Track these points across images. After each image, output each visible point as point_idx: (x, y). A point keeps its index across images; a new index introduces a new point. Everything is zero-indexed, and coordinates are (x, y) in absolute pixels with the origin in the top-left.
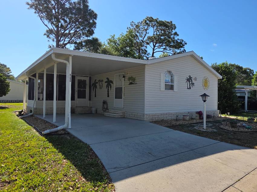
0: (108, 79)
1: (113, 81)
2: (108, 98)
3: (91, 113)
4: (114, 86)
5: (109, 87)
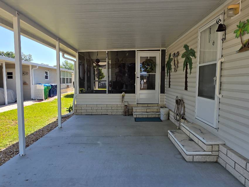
2: (186, 92)
3: (158, 119)
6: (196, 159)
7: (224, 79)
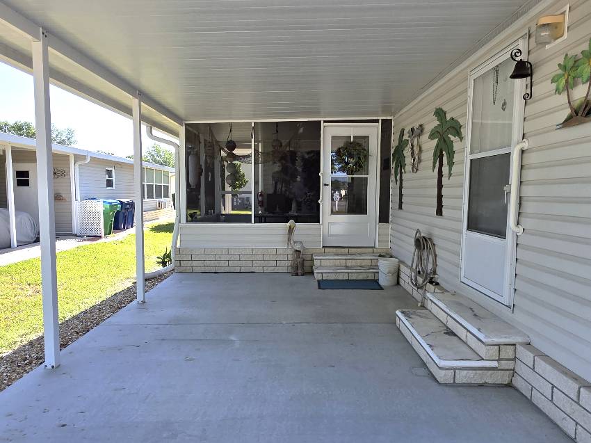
0: (440, 113)
1: (461, 121)
2: (438, 220)
3: (373, 284)
4: (465, 152)
5: (445, 159)
6: (462, 377)
7: (528, 191)
